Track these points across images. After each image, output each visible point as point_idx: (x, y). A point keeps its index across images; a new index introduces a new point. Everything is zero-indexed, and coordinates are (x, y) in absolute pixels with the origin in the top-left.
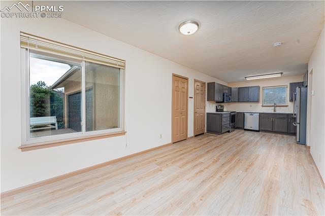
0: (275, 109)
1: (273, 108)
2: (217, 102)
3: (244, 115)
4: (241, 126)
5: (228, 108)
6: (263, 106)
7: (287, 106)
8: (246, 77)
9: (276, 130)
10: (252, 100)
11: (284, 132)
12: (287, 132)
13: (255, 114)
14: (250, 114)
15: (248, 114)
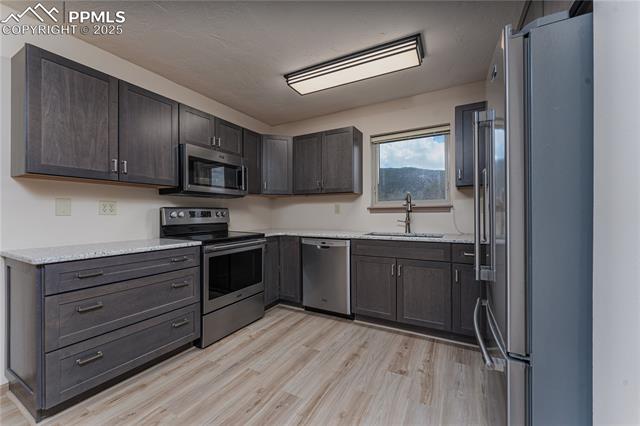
0: (408, 218)
1: (403, 216)
3: (301, 245)
4: (292, 295)
6: (372, 210)
7: (448, 208)
8: (287, 76)
9: (407, 317)
10: (332, 186)
11: (441, 328)
12: (449, 329)
13: (337, 244)
14: (320, 243)
15: (312, 242)
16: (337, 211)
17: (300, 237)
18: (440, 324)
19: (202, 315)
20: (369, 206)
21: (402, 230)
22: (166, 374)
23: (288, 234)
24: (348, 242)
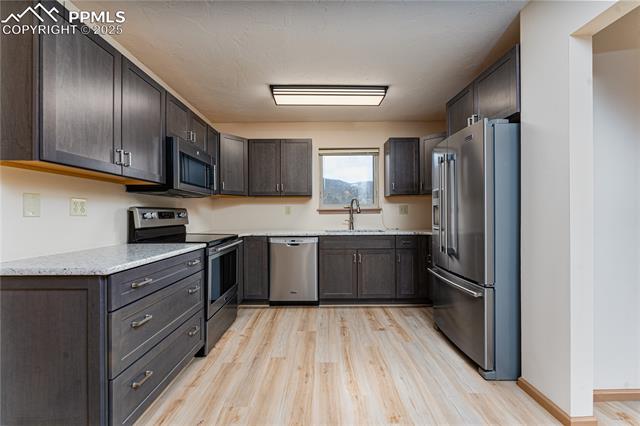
0: (352, 218)
1: (347, 216)
2: (131, 189)
3: (269, 244)
4: (259, 293)
5: (205, 221)
6: (321, 211)
7: (378, 211)
8: (272, 87)
9: (365, 293)
10: (292, 190)
11: (388, 297)
12: (394, 296)
13: (306, 241)
14: (289, 241)
15: (281, 241)
16: (288, 212)
17: (268, 237)
18: (388, 294)
19: (206, 320)
20: (318, 208)
21: (347, 228)
22: (192, 385)
23: (255, 234)
24: (316, 239)
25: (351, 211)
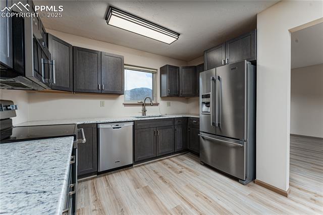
0: (144, 109)
7: (157, 104)
8: (111, 8)
9: (160, 153)
10: (110, 89)
12: (173, 151)
13: (126, 124)
14: (114, 126)
15: (109, 126)
16: (102, 105)
17: (97, 124)
20: (124, 102)
23: (86, 122)
24: (132, 123)
25: (143, 105)
